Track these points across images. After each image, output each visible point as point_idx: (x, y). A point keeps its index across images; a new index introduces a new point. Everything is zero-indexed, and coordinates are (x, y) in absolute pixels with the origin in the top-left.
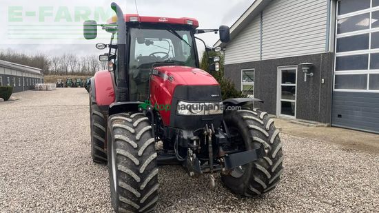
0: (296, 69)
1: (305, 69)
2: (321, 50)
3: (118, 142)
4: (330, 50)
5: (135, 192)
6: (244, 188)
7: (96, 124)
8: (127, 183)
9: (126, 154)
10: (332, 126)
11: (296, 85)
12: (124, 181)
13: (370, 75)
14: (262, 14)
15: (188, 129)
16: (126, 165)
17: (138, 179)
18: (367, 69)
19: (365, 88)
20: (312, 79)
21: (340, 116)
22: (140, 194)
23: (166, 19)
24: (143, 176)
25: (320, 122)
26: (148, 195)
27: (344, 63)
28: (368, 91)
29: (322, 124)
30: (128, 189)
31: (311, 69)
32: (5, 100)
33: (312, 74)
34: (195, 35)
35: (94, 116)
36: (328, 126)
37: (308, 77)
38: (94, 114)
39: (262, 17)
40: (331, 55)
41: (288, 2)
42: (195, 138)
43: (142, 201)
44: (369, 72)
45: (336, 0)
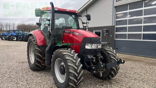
0: (101, 31)
1: (105, 31)
2: (111, 25)
3: (68, 60)
4: (114, 25)
5: (75, 80)
6: (106, 76)
7: (37, 54)
8: (73, 77)
9: (72, 65)
11: (101, 37)
12: (72, 76)
14: (87, 10)
15: (90, 54)
16: (72, 70)
17: (77, 75)
20: (107, 35)
21: (117, 49)
22: (77, 81)
23: (69, 10)
24: (79, 74)
26: (80, 81)
27: (118, 30)
28: (127, 39)
30: (73, 79)
31: (107, 31)
33: (107, 33)
34: (78, 17)
35: (36, 50)
37: (106, 34)
38: (36, 49)
39: (87, 11)
40: (114, 26)
42: (94, 58)
43: (77, 84)
44: (127, 33)
45: (115, 7)
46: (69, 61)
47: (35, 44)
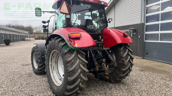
1: (131, 31)
2: (139, 22)
4: (143, 22)
10: (144, 59)
13: (160, 34)
18: (159, 31)
19: (158, 40)
20: (135, 36)
21: (147, 54)
25: (139, 56)
27: (149, 28)
28: (159, 41)
29: (140, 57)
31: (135, 31)
32: (7, 45)
33: (135, 33)
36: (142, 58)
37: (133, 35)
39: (115, 7)
41: (125, 1)
44: (160, 32)
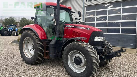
5: (96, 69)
7: (39, 48)
9: (94, 56)
12: (94, 66)
16: (95, 60)
17: (98, 64)
34: (72, 14)
38: (38, 43)
40: (84, 23)
45: (85, 6)
46: (91, 52)
47: (36, 39)
